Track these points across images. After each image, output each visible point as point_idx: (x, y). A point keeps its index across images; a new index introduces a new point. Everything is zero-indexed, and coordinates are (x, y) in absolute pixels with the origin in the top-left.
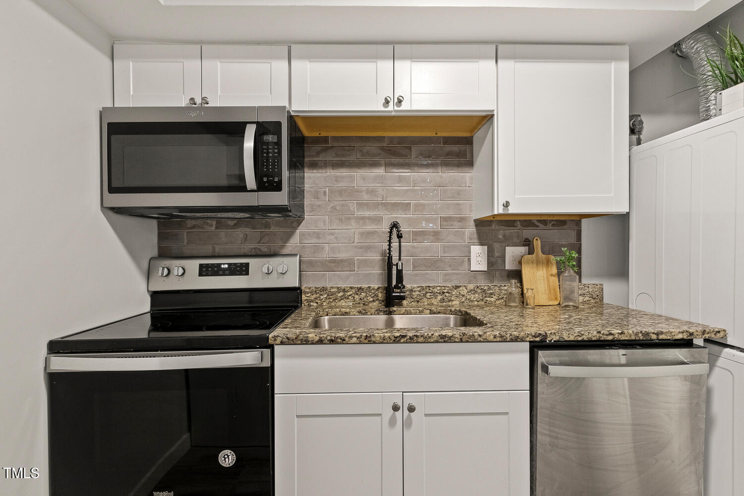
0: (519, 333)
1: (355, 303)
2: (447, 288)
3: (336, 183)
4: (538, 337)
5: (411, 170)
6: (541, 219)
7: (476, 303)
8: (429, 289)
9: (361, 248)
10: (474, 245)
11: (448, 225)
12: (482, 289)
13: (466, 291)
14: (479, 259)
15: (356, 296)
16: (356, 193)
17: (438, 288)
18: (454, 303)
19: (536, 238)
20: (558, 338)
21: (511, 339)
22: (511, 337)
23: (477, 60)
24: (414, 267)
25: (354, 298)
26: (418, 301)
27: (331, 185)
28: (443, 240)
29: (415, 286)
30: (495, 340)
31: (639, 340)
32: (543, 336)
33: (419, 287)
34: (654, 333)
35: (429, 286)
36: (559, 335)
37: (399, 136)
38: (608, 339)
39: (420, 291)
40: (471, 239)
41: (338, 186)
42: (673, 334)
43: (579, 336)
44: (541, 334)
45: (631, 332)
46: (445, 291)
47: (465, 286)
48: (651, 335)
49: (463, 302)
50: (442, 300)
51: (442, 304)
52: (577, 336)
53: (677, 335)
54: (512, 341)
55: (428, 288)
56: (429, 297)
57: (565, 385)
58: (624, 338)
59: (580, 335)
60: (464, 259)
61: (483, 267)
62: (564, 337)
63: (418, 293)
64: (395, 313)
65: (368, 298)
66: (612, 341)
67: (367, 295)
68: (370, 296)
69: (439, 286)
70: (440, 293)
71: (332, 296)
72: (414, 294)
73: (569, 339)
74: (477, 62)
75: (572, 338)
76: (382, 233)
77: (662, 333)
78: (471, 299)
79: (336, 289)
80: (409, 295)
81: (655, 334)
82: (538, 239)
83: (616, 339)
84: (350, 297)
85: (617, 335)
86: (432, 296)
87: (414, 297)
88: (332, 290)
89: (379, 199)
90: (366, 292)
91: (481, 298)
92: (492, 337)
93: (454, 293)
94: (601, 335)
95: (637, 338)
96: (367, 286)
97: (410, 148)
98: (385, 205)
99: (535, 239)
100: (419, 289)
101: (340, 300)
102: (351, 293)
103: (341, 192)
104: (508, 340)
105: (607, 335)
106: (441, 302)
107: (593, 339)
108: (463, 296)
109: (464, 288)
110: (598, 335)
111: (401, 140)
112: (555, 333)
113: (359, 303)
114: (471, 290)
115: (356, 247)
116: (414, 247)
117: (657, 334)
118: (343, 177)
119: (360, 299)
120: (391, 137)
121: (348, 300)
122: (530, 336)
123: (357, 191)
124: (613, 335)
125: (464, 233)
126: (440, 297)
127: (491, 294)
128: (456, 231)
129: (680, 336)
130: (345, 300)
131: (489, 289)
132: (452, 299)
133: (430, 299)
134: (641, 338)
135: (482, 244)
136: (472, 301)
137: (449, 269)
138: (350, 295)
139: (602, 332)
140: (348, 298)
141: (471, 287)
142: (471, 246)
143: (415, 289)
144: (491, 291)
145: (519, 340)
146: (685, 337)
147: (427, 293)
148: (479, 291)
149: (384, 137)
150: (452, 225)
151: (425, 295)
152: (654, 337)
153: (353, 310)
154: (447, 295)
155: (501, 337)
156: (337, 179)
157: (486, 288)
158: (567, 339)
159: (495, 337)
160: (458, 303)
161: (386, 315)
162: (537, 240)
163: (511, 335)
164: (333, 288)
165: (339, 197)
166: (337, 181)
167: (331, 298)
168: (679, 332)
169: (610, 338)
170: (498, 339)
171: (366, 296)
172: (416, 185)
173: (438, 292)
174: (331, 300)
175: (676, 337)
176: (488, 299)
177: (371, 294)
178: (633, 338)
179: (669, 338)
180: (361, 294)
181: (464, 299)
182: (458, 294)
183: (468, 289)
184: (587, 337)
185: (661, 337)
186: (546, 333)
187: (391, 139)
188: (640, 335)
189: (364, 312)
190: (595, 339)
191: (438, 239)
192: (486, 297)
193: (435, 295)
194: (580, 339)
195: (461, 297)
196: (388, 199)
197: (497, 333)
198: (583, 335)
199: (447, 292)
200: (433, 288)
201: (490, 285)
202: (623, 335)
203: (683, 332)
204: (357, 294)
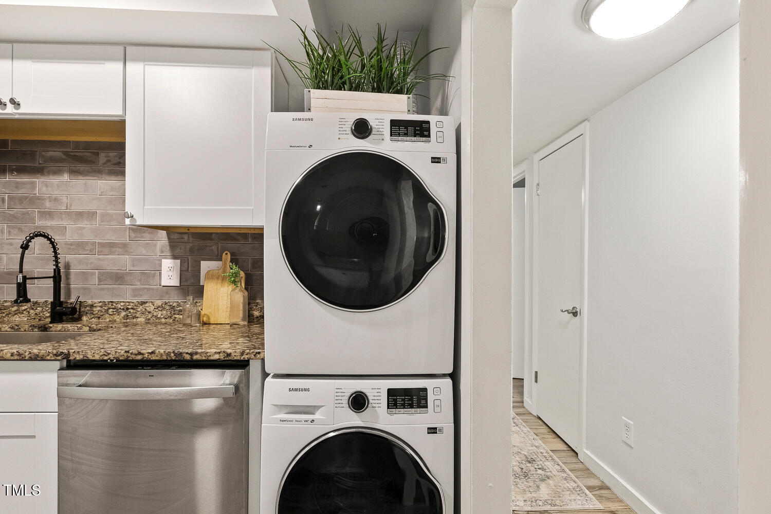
0: (39, 351)
1: (30, 318)
2: (132, 304)
3: (15, 189)
4: (59, 355)
5: (99, 177)
6: (240, 232)
7: (163, 320)
8: (112, 305)
9: (41, 259)
10: (166, 258)
11: (138, 237)
12: (170, 305)
13: (152, 308)
14: (170, 273)
15: (32, 311)
16: (38, 201)
17: (122, 304)
18: (139, 320)
19: (226, 252)
20: (81, 357)
21: (30, 357)
22: (29, 355)
23: (103, 62)
24: (100, 280)
25: (29, 312)
26: (99, 318)
27: (11, 192)
28: (131, 252)
29: (96, 301)
30: (12, 358)
31: (172, 360)
32: (65, 355)
33: (100, 302)
34: (187, 353)
35: (112, 302)
36: (83, 354)
37: (85, 140)
38: (136, 358)
39: (101, 307)
40: (162, 252)
41: (18, 193)
42: (208, 354)
43: (104, 355)
44: (62, 352)
45: (162, 351)
46: (130, 307)
47: (151, 302)
48: (184, 355)
49: (149, 319)
50: (126, 317)
51: (125, 321)
52: (102, 355)
53: (213, 355)
54: (31, 359)
55: (111, 303)
56: (111, 313)
57: (87, 407)
58: (154, 358)
59: (106, 354)
60: (155, 274)
61: (175, 282)
62: (89, 357)
63: (99, 308)
64: (51, 329)
65: (45, 313)
66: (142, 361)
67: (44, 310)
68: (47, 311)
69: (123, 302)
70: (123, 309)
71: (5, 311)
72: (95, 309)
73: (94, 358)
74: (104, 64)
75: (97, 357)
76: (65, 244)
77: (196, 353)
78: (159, 316)
79: (10, 303)
80: (88, 310)
81: (189, 354)
82: (229, 253)
83: (145, 359)
84: (24, 312)
85: (147, 354)
86: (115, 313)
87: (95, 313)
88: (5, 304)
89: (63, 208)
90: (42, 307)
91: (169, 315)
92: (9, 355)
93: (139, 310)
94: (129, 355)
95: (169, 359)
96: (43, 300)
97: (97, 154)
98: (69, 214)
99: (224, 253)
100: (100, 304)
101: (13, 315)
102: (26, 307)
103: (21, 200)
104: (27, 358)
105: (136, 355)
106: (124, 319)
107: (121, 358)
108: (149, 312)
109: (151, 304)
110: (126, 355)
111: (87, 145)
112: (78, 352)
113: (35, 319)
114: (159, 307)
115: (36, 258)
116: (100, 260)
117: (191, 354)
118: (24, 183)
119: (36, 314)
120: (76, 142)
121: (23, 315)
122: (51, 355)
123: (38, 198)
124: (143, 354)
125: (155, 246)
126: (123, 314)
127: (180, 311)
128: (147, 244)
129: (216, 357)
130: (19, 315)
131: (179, 305)
132: (137, 315)
133: (112, 315)
134: (173, 358)
135: (174, 257)
136: (160, 318)
137: (139, 283)
138: (25, 310)
139: (131, 352)
140: (22, 313)
141: (159, 303)
142: (163, 260)
143: (96, 305)
144: (181, 308)
145: (38, 359)
146: (222, 358)
147: (109, 309)
148: (168, 308)
149: (70, 141)
150: (142, 237)
151: (107, 311)
152: (188, 357)
153: (4, 326)
154: (132, 311)
155: (19, 355)
156: (18, 186)
157: (175, 304)
158: (91, 358)
159: (12, 355)
160: (144, 320)
161: (41, 331)
162: (226, 254)
163: (30, 353)
164: (6, 301)
165: (19, 205)
166: (17, 187)
167: (4, 313)
168: (215, 353)
169: (139, 357)
170: (16, 357)
171: (42, 311)
172: (102, 194)
173: (122, 307)
174: (4, 315)
175: (212, 358)
176: (177, 316)
177: (47, 308)
178: (165, 358)
179: (204, 358)
180: (36, 309)
181: (150, 316)
182: (144, 310)
183: (155, 305)
184: (114, 356)
185: (195, 357)
186: (69, 352)
187: (77, 144)
188: (172, 355)
189: (17, 327)
190: (123, 359)
191: (127, 251)
192: (174, 314)
193: (118, 311)
194: (106, 358)
195: (147, 313)
196: (72, 208)
197: (15, 351)
198: (109, 354)
199: (132, 308)
200: (116, 304)
201: (180, 301)
202: (153, 355)
203: (219, 353)
204: (33, 309)
